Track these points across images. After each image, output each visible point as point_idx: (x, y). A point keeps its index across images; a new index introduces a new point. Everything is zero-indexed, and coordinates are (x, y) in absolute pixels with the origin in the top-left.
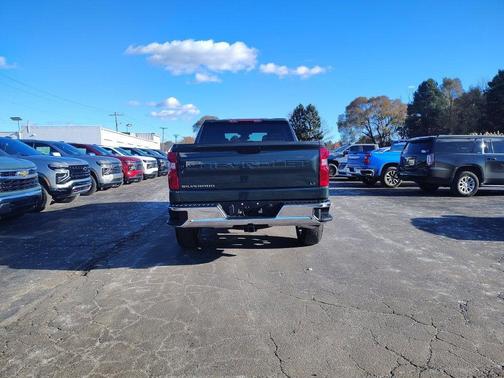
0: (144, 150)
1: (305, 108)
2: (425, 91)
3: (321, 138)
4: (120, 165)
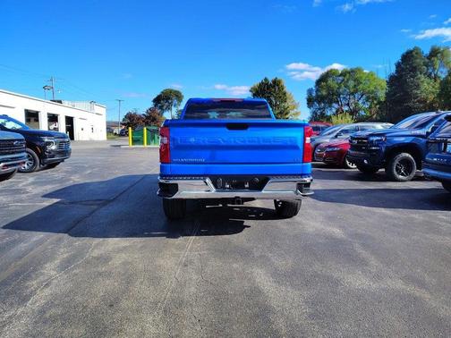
1: (271, 82)
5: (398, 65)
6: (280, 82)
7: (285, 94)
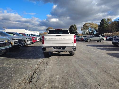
0: (36, 35)
1: (73, 25)
2: (103, 21)
3: (77, 33)
4: (32, 39)
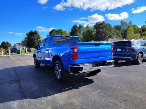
5: (72, 29)
6: (37, 32)
7: (39, 36)
